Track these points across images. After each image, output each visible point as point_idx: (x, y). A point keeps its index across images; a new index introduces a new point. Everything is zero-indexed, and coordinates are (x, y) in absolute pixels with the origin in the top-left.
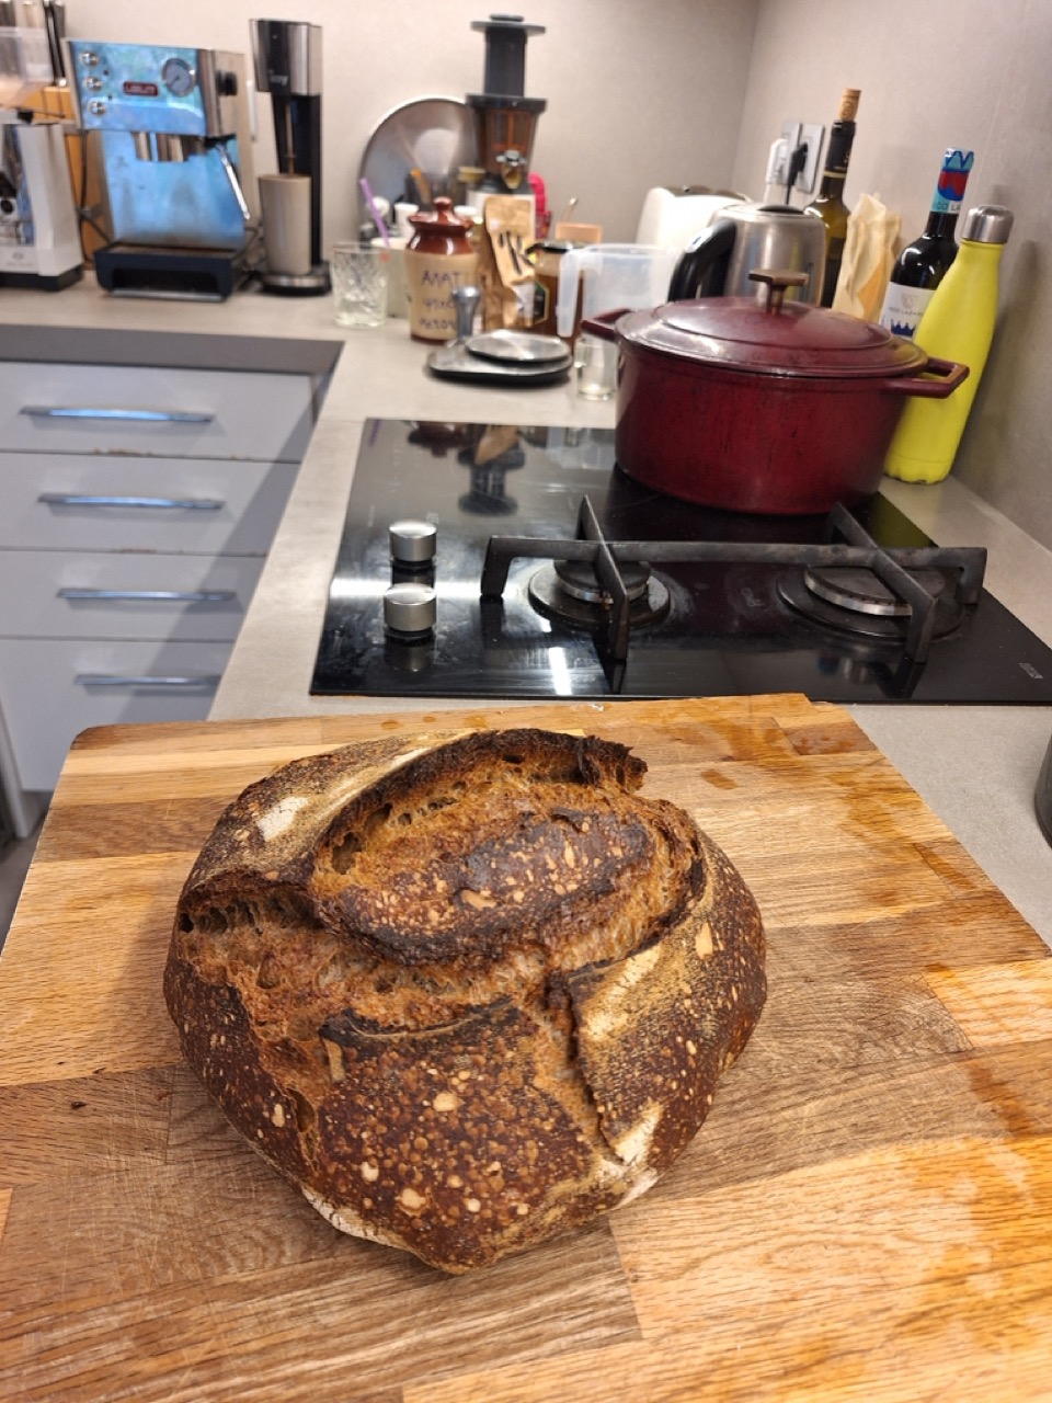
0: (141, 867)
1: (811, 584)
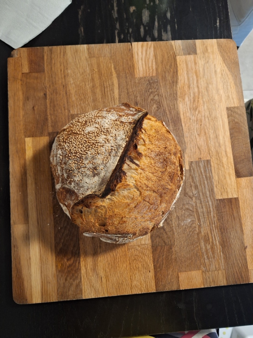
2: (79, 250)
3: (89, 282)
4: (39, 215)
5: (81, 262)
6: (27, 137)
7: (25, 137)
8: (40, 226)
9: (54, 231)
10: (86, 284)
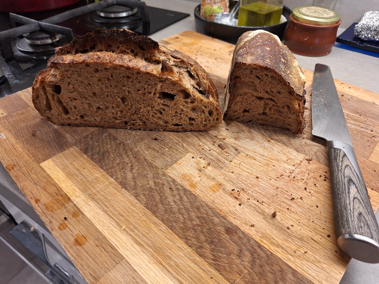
0: (278, 246)
1: (102, 14)
2: (239, 229)
3: (306, 262)
4: (132, 233)
5: (262, 244)
6: (42, 162)
7: (40, 163)
8: (146, 247)
9: (177, 235)
10: (305, 268)
